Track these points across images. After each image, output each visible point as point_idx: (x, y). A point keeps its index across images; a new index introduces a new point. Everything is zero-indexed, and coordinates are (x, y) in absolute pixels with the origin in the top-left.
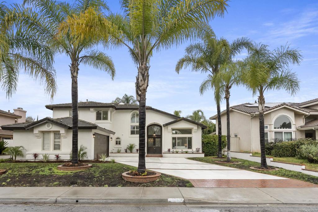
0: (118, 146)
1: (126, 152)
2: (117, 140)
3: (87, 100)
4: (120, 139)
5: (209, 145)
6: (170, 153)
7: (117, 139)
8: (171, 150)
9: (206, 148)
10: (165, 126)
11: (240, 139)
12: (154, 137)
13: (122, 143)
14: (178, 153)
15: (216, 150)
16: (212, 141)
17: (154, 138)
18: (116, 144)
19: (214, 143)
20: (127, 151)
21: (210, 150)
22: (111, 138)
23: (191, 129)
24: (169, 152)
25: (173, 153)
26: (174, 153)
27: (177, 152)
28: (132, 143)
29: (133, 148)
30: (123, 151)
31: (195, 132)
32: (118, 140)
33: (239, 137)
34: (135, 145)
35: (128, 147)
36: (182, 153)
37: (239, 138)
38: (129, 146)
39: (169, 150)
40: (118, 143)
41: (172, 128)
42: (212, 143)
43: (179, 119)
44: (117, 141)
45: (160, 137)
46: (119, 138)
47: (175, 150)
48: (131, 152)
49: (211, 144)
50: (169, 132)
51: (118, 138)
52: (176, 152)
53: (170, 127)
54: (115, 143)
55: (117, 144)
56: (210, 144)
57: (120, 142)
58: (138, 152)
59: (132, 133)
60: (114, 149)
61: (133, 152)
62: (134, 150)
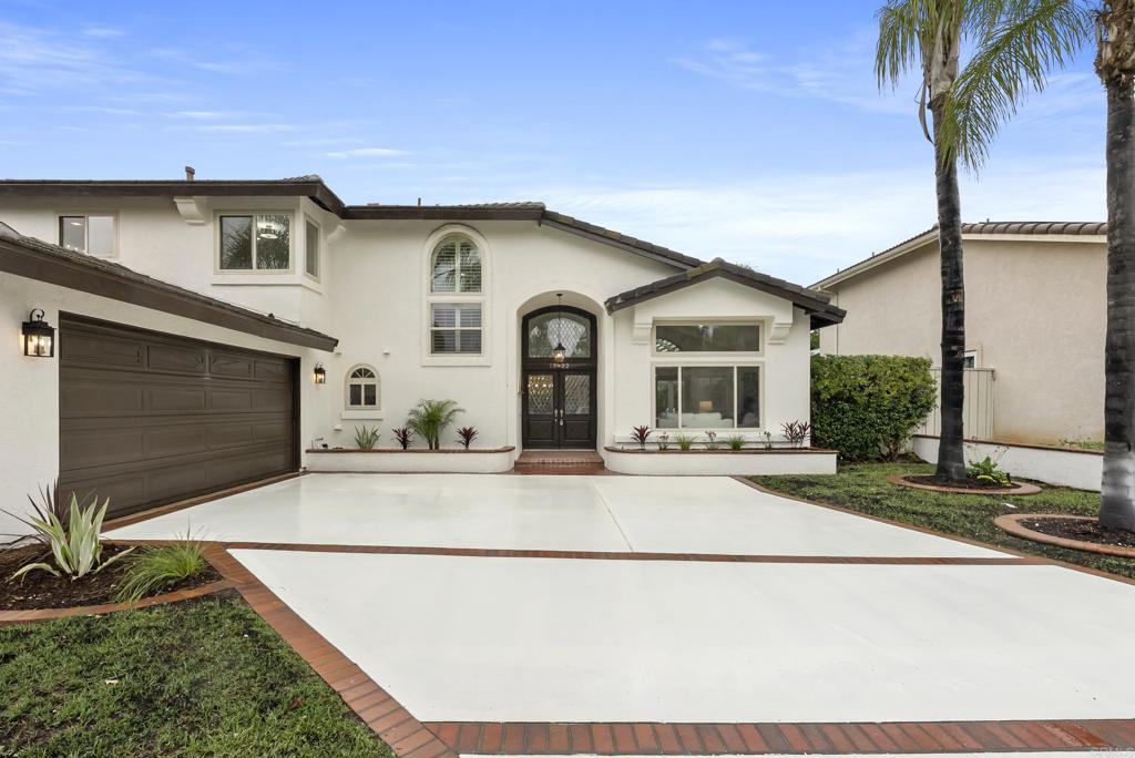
0: (362, 412)
1: (404, 442)
2: (356, 381)
4: (372, 376)
5: (846, 406)
6: (647, 447)
7: (354, 376)
8: (655, 435)
9: (830, 425)
10: (620, 306)
11: (994, 379)
12: (559, 371)
13: (382, 395)
14: (692, 448)
15: (878, 431)
16: (862, 388)
17: (559, 376)
18: (352, 403)
19: (870, 395)
20: (410, 439)
21: (848, 434)
22: (319, 371)
23: (758, 327)
24: (643, 443)
25: (663, 450)
27: (685, 447)
28: (438, 397)
29: (444, 424)
30: (388, 440)
31: (778, 341)
32: (363, 381)
34: (455, 407)
35: (412, 417)
36: (713, 449)
37: (993, 372)
38: (422, 410)
39: (642, 435)
40: (363, 394)
41: (654, 322)
42: (861, 399)
43: (691, 271)
44: (355, 390)
45: (588, 366)
46: (367, 371)
47: (672, 434)
48: (434, 447)
49: (855, 402)
50: (638, 342)
51: (359, 373)
52: (681, 444)
53: (648, 315)
54: (343, 395)
55: (355, 400)
56: (850, 400)
57: (371, 390)
58: (470, 448)
59: (440, 343)
60: (338, 427)
61: (441, 448)
62: (450, 435)
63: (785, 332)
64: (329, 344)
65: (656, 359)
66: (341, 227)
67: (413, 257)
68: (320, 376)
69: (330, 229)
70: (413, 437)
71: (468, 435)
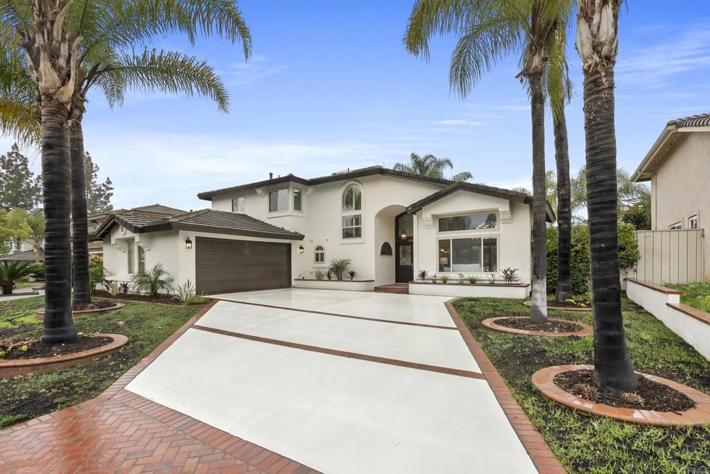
0: (319, 265)
1: (329, 277)
2: (318, 252)
3: (271, 174)
4: (323, 249)
6: (426, 281)
7: (317, 249)
11: (702, 236)
13: (326, 257)
14: (448, 282)
20: (331, 276)
22: (301, 248)
24: (424, 279)
25: (432, 282)
26: (438, 282)
27: (446, 281)
28: (344, 258)
29: (344, 269)
32: (320, 252)
33: (702, 227)
36: (461, 283)
37: (703, 230)
38: (333, 263)
39: (424, 275)
40: (320, 257)
43: (447, 187)
44: (317, 254)
46: (321, 248)
48: (340, 279)
52: (442, 280)
54: (314, 256)
55: (317, 260)
57: (322, 255)
58: (353, 280)
59: (347, 234)
60: (312, 271)
61: (343, 279)
62: (345, 274)
63: (509, 216)
64: (301, 237)
65: (438, 236)
66: (311, 189)
67: (336, 197)
68: (302, 250)
69: (306, 190)
70: (333, 275)
71: (352, 274)
